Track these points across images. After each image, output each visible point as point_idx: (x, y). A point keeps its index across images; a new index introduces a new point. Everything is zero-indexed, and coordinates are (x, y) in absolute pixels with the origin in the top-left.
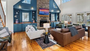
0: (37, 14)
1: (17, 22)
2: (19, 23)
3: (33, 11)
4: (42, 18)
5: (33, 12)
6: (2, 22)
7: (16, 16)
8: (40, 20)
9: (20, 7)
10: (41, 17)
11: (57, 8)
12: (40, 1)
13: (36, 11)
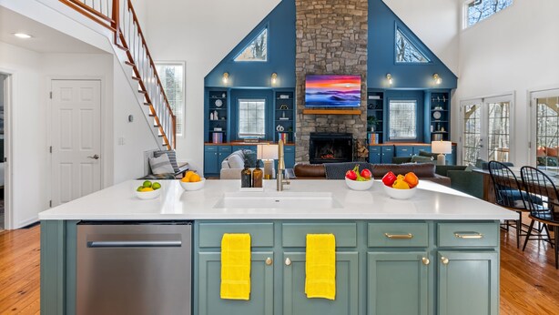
0: (297, 107)
1: (217, 137)
2: (224, 140)
3: (279, 92)
4: (323, 122)
5: (283, 97)
6: (164, 135)
7: (216, 113)
8: (312, 134)
9: (226, 81)
10: (315, 116)
11: (426, 60)
12: (311, 43)
13: (294, 88)
